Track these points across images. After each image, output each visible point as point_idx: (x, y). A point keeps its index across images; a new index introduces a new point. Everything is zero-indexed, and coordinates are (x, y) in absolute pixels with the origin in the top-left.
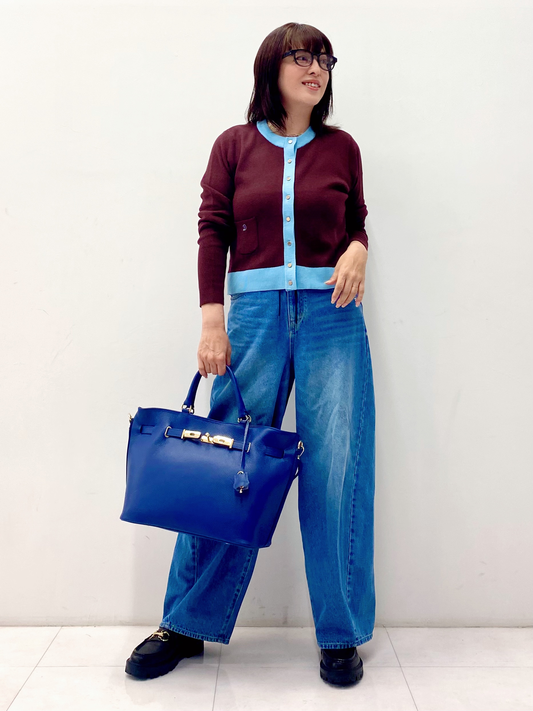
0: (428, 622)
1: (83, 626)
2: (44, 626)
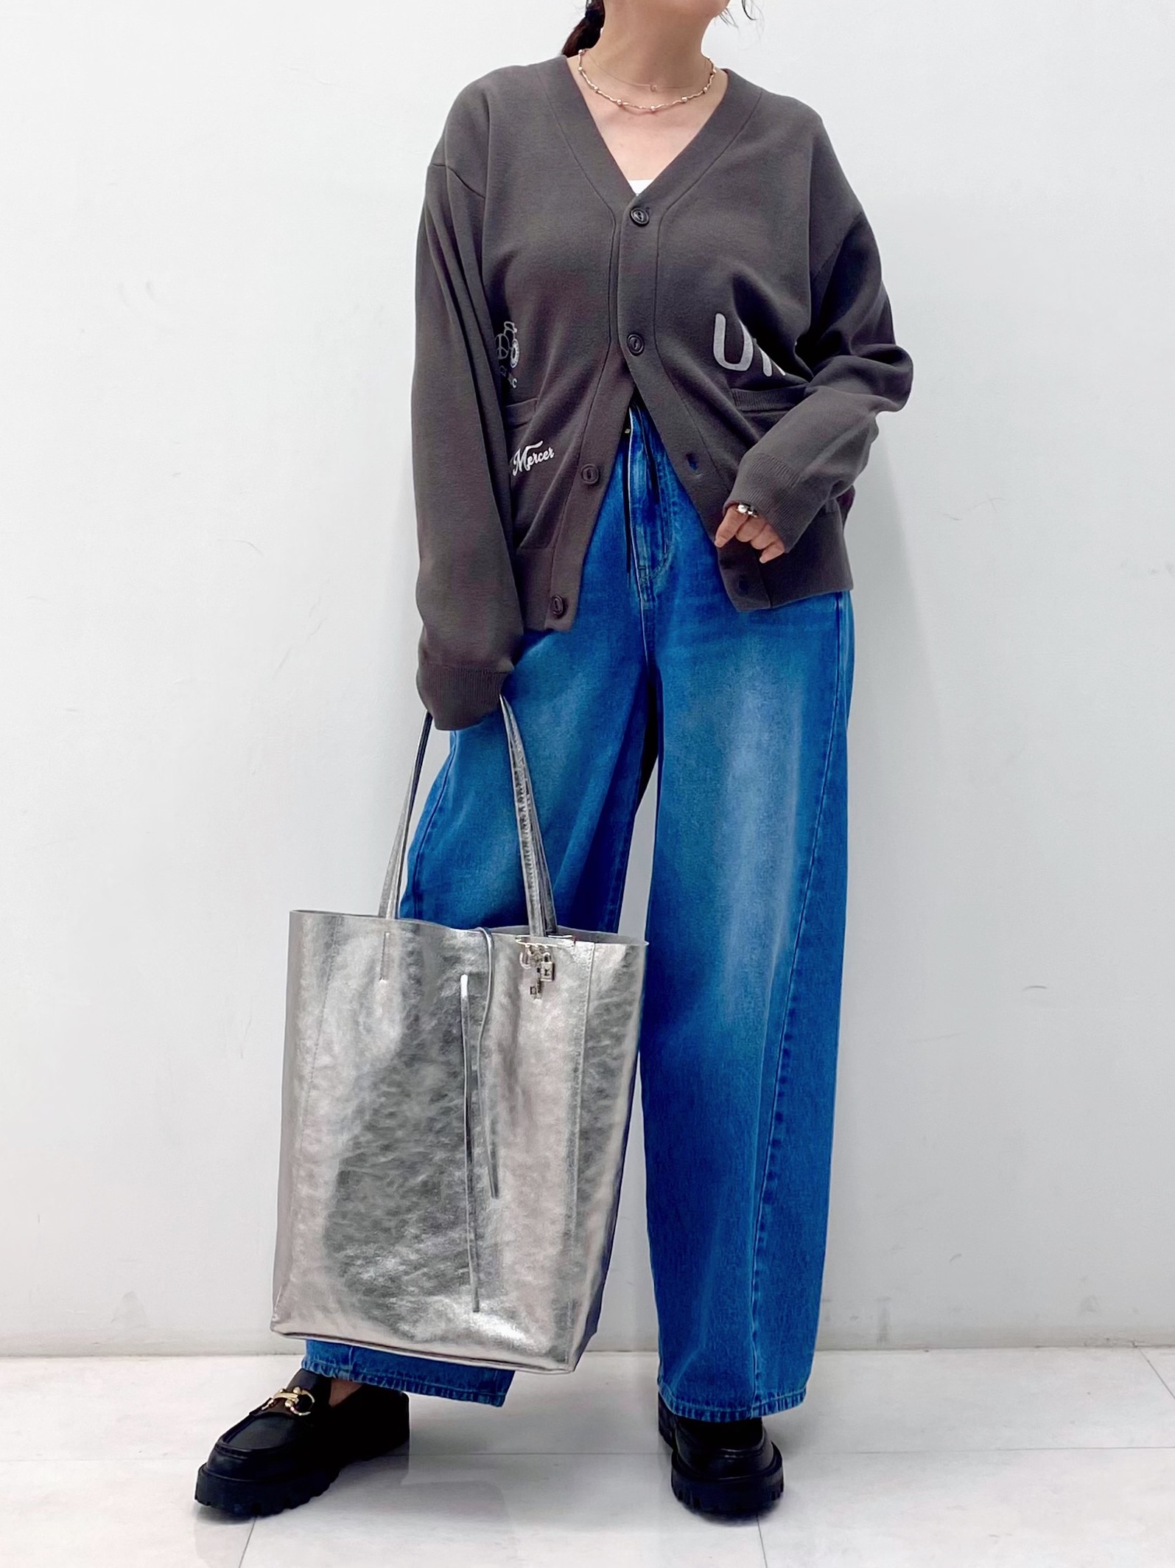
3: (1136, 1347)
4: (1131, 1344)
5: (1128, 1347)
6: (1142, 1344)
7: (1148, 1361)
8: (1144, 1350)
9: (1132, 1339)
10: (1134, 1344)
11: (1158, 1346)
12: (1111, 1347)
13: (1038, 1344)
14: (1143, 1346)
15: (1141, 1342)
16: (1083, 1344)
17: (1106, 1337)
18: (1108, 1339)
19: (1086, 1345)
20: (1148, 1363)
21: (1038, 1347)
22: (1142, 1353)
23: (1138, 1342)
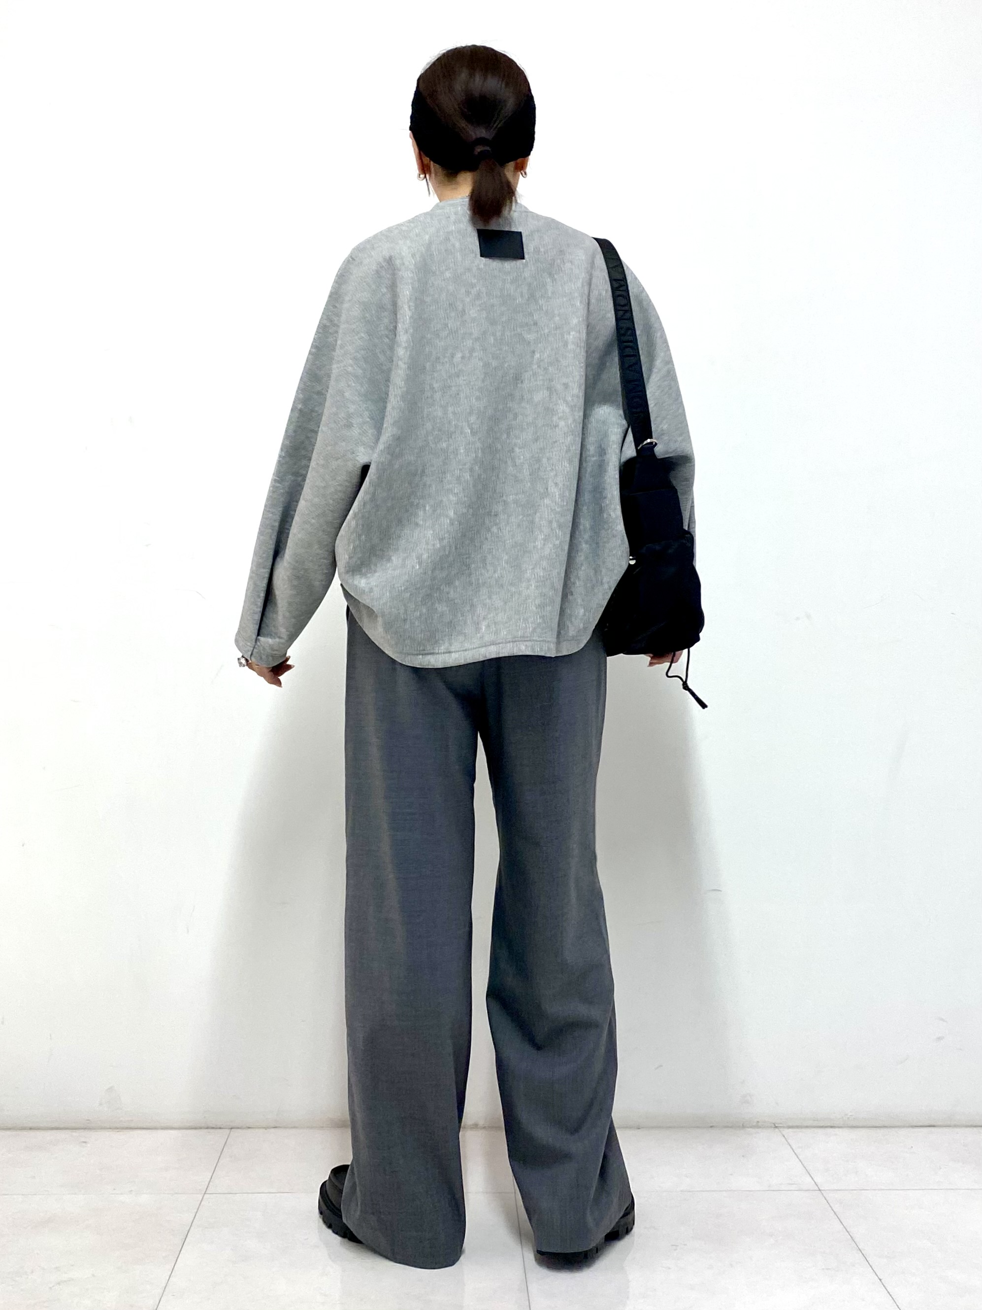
0: (848, 1118)
1: (266, 1128)
2: (201, 1128)
3: (776, 1127)
4: (773, 1126)
5: (771, 1127)
6: (780, 1125)
7: (784, 1136)
8: (781, 1129)
9: (774, 1122)
10: (775, 1125)
11: (789, 1127)
12: (760, 1127)
13: (711, 1125)
14: (781, 1127)
15: (781, 1124)
16: (741, 1125)
17: (757, 1120)
18: (758, 1122)
19: (743, 1125)
20: (783, 1137)
21: (711, 1127)
22: (780, 1131)
23: (779, 1124)
